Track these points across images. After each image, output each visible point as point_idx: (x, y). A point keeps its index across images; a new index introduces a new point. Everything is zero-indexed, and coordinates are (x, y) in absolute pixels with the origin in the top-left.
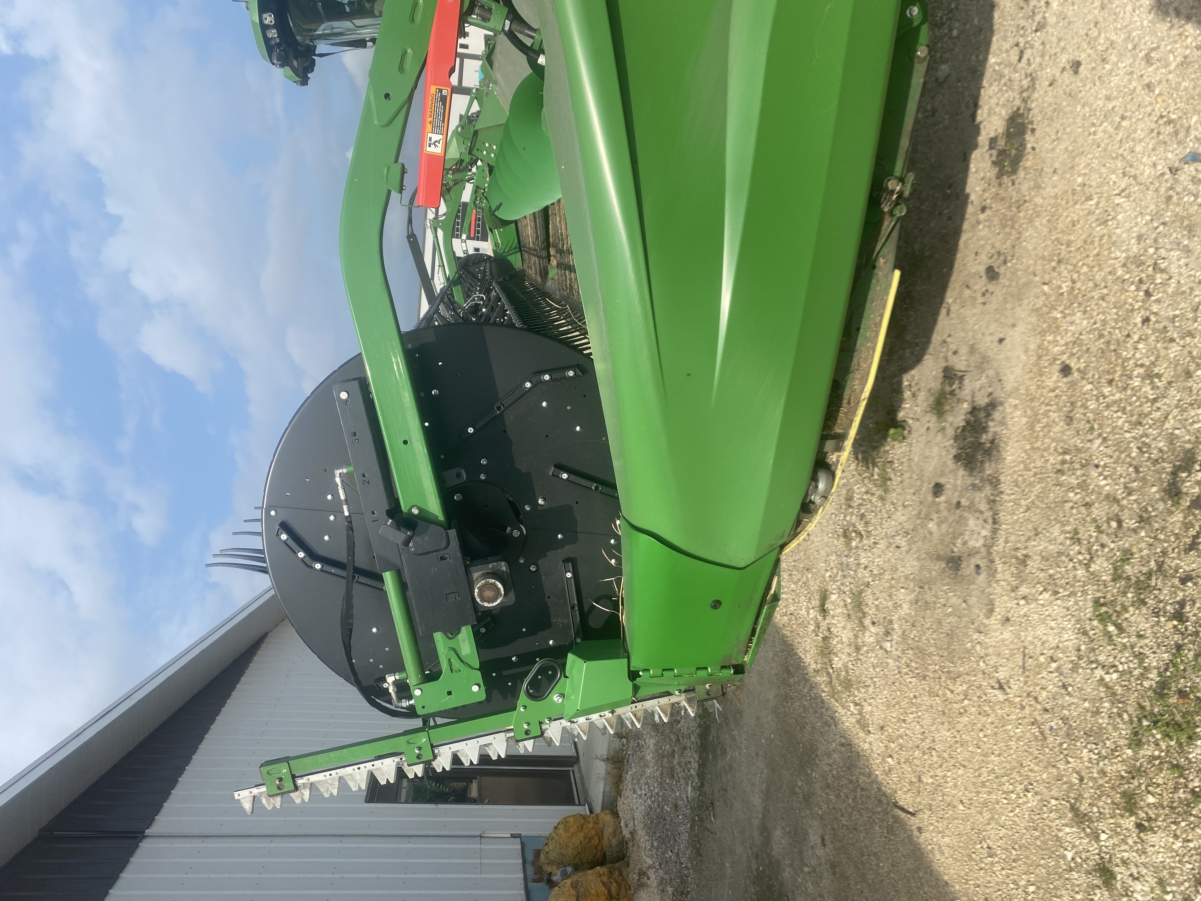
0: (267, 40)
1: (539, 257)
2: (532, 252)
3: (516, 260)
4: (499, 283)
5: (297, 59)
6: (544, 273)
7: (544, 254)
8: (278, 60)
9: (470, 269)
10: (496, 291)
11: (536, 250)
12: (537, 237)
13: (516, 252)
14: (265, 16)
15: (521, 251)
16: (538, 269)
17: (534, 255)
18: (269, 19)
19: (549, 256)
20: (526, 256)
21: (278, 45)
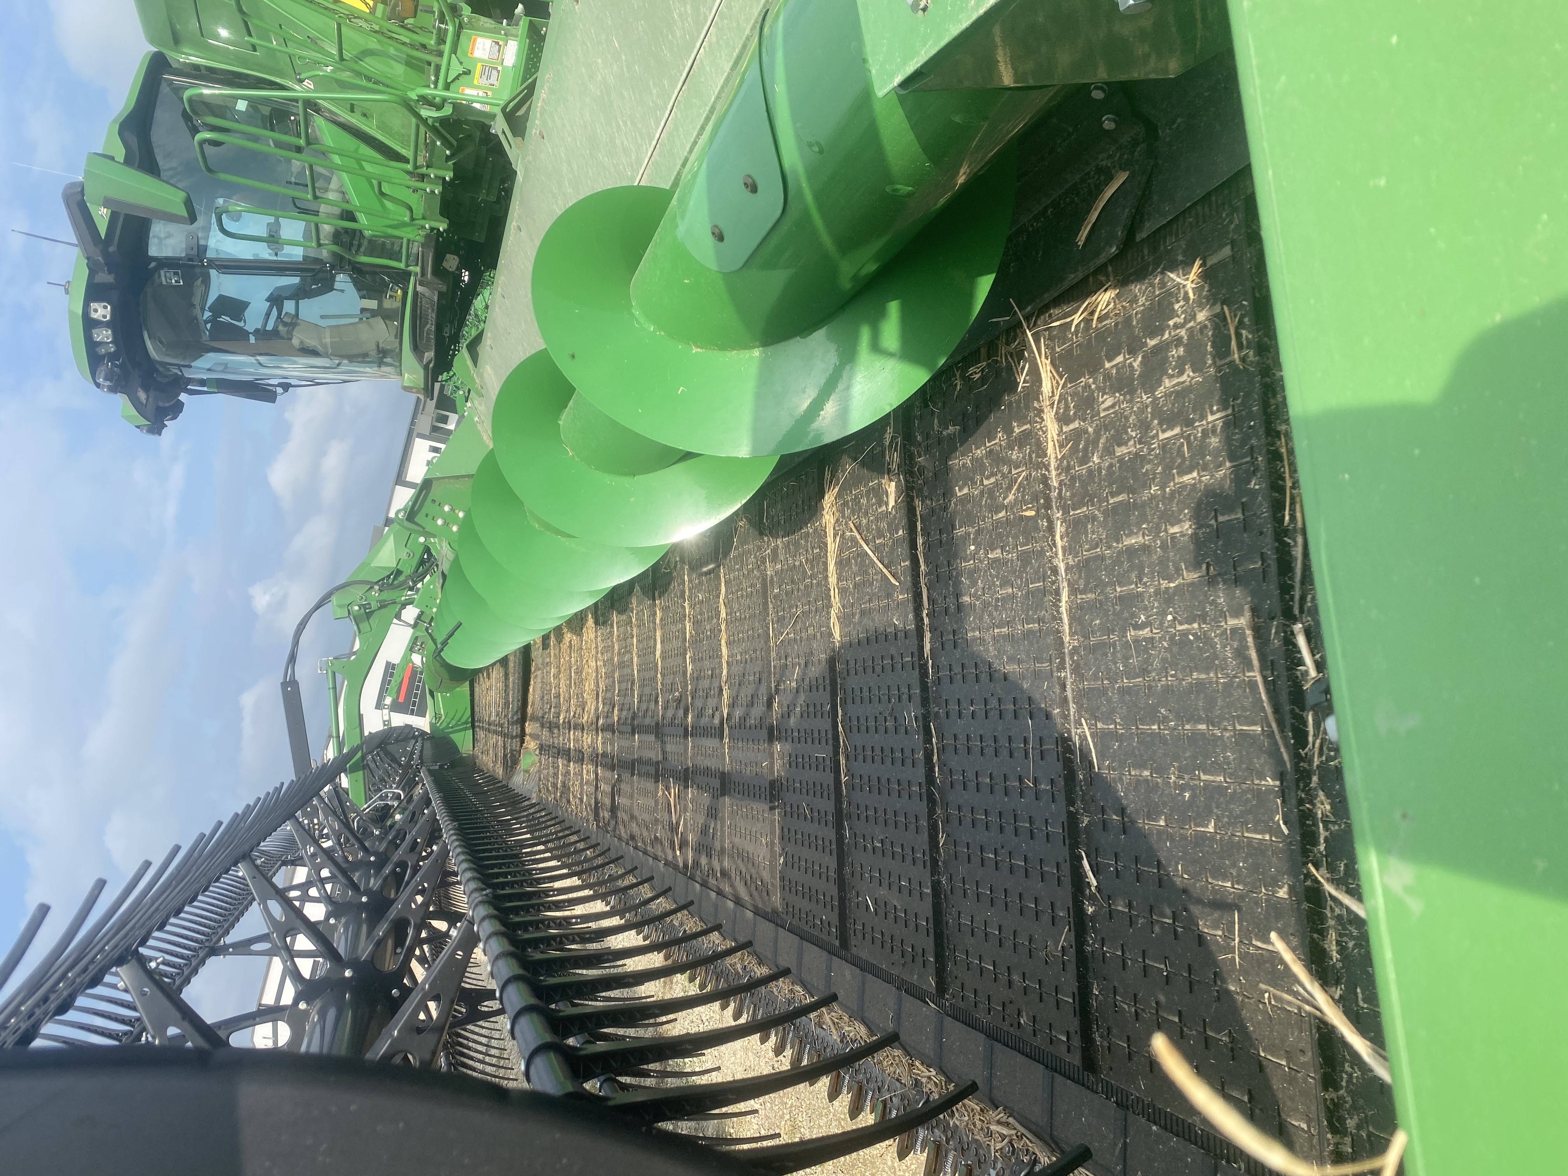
0: (91, 345)
1: (505, 735)
2: (492, 728)
3: (463, 742)
4: (431, 772)
5: (147, 390)
6: (511, 762)
7: (515, 730)
8: (106, 379)
9: (390, 748)
10: (425, 785)
11: (502, 726)
12: (507, 704)
13: (466, 729)
14: (93, 305)
15: (473, 727)
16: (501, 754)
17: (495, 732)
18: (101, 311)
19: (523, 734)
20: (481, 734)
21: (112, 357)
